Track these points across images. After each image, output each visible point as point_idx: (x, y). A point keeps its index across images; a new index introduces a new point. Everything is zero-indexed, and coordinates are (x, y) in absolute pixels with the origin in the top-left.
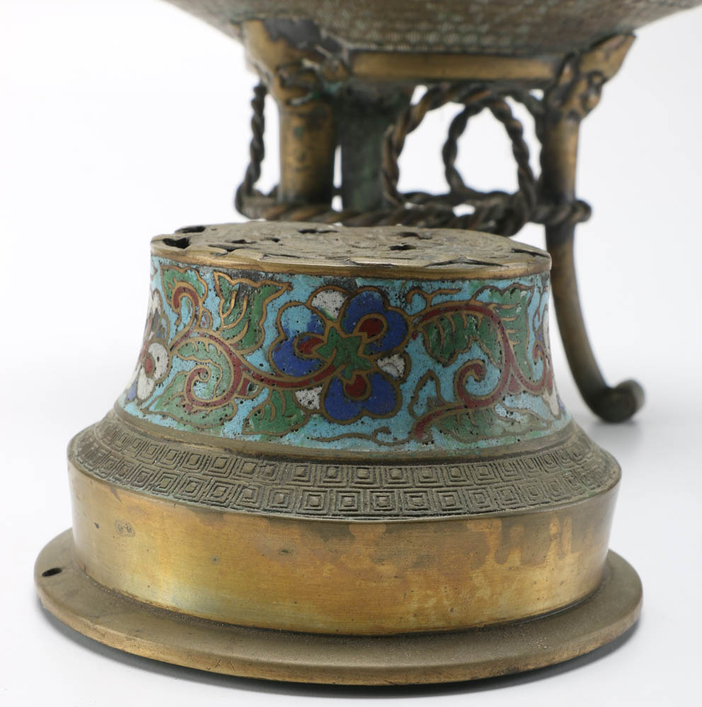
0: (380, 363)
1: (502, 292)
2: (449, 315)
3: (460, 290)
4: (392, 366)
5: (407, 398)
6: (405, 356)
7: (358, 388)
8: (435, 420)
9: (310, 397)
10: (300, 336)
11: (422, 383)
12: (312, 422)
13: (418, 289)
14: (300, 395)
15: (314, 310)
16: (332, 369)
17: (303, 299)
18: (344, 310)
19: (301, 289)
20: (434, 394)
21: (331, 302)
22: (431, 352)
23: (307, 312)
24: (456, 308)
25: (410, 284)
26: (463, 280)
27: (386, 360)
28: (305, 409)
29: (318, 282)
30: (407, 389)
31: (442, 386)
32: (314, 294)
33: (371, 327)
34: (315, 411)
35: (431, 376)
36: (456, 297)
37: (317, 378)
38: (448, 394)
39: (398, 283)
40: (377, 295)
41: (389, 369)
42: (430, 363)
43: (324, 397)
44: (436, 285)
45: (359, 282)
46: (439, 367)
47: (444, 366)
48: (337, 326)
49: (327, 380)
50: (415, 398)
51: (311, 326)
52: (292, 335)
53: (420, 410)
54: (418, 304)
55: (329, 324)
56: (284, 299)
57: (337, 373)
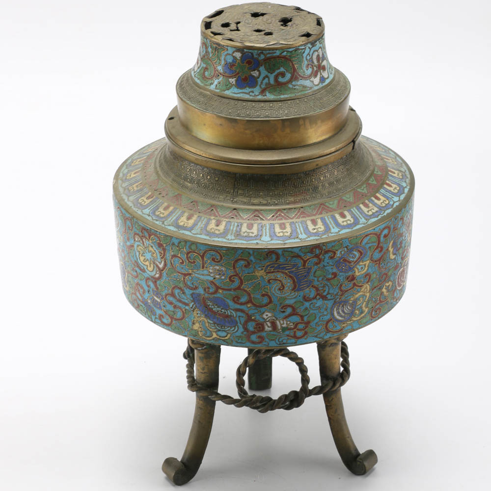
0: (252, 73)
1: (291, 52)
2: (272, 60)
3: (275, 53)
4: (255, 73)
5: (259, 83)
6: (259, 71)
7: (245, 79)
8: (267, 89)
9: (233, 81)
10: (230, 63)
11: (264, 78)
12: (232, 88)
13: (262, 53)
14: (230, 80)
15: (234, 57)
16: (238, 73)
17: (231, 53)
18: (242, 57)
19: (230, 51)
20: (268, 82)
21: (238, 55)
22: (267, 70)
23: (232, 57)
24: (274, 58)
25: (260, 51)
26: (277, 50)
27: (253, 72)
28: (231, 84)
29: (234, 49)
30: (260, 80)
31: (270, 79)
32: (233, 52)
33: (249, 63)
34: (233, 85)
35: (267, 76)
36: (275, 55)
37: (235, 76)
38: (272, 81)
39: (256, 51)
40: (250, 54)
41: (254, 74)
42: (266, 73)
43: (236, 81)
44: (268, 52)
45: (245, 50)
46: (269, 74)
47: (271, 73)
48: (240, 62)
49: (237, 76)
50: (262, 83)
51: (233, 61)
52: (228, 62)
53: (263, 86)
54: (262, 57)
55: (238, 61)
56: (226, 53)
57: (240, 75)
